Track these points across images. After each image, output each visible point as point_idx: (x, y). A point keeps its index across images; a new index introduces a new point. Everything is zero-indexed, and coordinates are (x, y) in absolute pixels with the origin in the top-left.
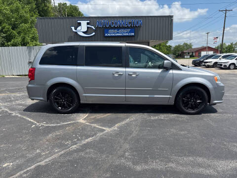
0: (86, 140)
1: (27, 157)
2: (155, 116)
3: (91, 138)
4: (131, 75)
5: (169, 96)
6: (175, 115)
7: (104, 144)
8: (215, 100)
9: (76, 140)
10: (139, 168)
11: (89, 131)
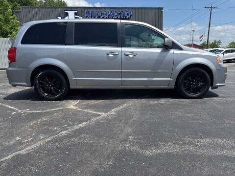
0: (79, 125)
1: (2, 145)
2: (155, 101)
3: (84, 123)
4: (128, 55)
5: (169, 79)
6: (176, 100)
7: (102, 128)
8: (217, 83)
9: (66, 125)
10: (149, 152)
11: (81, 116)
